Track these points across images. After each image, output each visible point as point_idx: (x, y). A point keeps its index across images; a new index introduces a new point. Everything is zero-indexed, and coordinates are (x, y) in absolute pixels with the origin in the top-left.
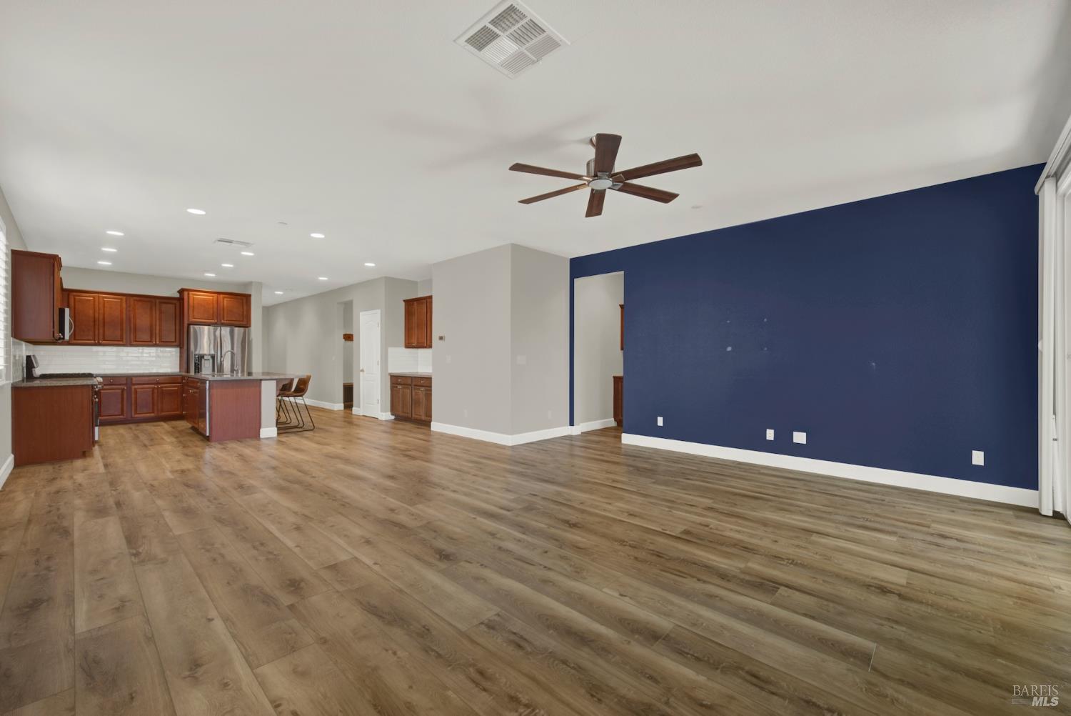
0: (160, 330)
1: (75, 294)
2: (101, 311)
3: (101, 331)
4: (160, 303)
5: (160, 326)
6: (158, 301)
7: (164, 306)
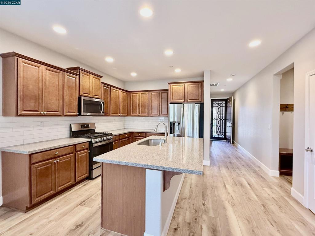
0: (161, 108)
1: (132, 93)
2: (141, 100)
3: (140, 109)
4: (162, 93)
5: (161, 106)
6: (160, 92)
7: (163, 94)
